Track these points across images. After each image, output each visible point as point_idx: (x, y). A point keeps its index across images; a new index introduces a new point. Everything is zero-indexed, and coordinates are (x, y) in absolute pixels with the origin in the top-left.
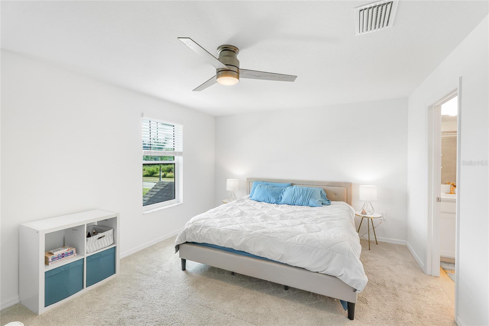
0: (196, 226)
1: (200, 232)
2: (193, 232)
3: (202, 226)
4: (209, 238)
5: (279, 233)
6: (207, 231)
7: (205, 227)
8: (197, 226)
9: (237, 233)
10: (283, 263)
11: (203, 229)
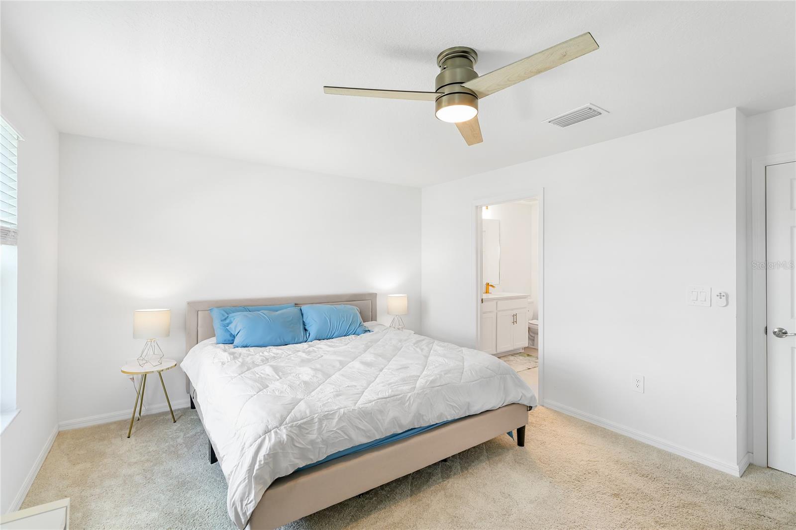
0: (300, 427)
1: (320, 433)
2: (297, 445)
3: (316, 420)
4: (346, 437)
5: (445, 374)
6: (338, 423)
7: (328, 417)
8: (302, 424)
9: (398, 399)
10: (466, 417)
11: (325, 423)
